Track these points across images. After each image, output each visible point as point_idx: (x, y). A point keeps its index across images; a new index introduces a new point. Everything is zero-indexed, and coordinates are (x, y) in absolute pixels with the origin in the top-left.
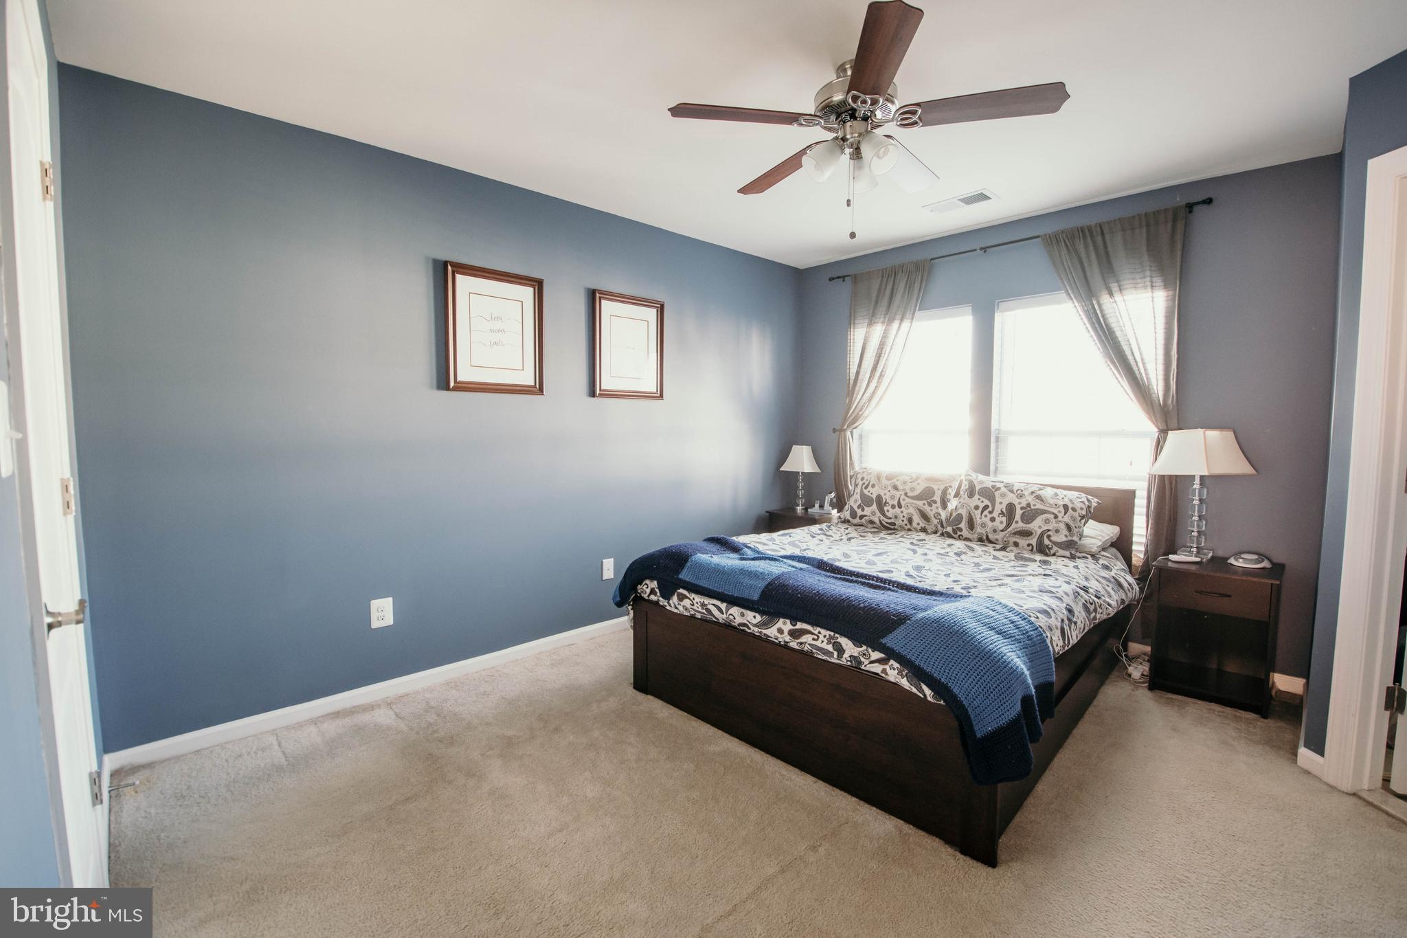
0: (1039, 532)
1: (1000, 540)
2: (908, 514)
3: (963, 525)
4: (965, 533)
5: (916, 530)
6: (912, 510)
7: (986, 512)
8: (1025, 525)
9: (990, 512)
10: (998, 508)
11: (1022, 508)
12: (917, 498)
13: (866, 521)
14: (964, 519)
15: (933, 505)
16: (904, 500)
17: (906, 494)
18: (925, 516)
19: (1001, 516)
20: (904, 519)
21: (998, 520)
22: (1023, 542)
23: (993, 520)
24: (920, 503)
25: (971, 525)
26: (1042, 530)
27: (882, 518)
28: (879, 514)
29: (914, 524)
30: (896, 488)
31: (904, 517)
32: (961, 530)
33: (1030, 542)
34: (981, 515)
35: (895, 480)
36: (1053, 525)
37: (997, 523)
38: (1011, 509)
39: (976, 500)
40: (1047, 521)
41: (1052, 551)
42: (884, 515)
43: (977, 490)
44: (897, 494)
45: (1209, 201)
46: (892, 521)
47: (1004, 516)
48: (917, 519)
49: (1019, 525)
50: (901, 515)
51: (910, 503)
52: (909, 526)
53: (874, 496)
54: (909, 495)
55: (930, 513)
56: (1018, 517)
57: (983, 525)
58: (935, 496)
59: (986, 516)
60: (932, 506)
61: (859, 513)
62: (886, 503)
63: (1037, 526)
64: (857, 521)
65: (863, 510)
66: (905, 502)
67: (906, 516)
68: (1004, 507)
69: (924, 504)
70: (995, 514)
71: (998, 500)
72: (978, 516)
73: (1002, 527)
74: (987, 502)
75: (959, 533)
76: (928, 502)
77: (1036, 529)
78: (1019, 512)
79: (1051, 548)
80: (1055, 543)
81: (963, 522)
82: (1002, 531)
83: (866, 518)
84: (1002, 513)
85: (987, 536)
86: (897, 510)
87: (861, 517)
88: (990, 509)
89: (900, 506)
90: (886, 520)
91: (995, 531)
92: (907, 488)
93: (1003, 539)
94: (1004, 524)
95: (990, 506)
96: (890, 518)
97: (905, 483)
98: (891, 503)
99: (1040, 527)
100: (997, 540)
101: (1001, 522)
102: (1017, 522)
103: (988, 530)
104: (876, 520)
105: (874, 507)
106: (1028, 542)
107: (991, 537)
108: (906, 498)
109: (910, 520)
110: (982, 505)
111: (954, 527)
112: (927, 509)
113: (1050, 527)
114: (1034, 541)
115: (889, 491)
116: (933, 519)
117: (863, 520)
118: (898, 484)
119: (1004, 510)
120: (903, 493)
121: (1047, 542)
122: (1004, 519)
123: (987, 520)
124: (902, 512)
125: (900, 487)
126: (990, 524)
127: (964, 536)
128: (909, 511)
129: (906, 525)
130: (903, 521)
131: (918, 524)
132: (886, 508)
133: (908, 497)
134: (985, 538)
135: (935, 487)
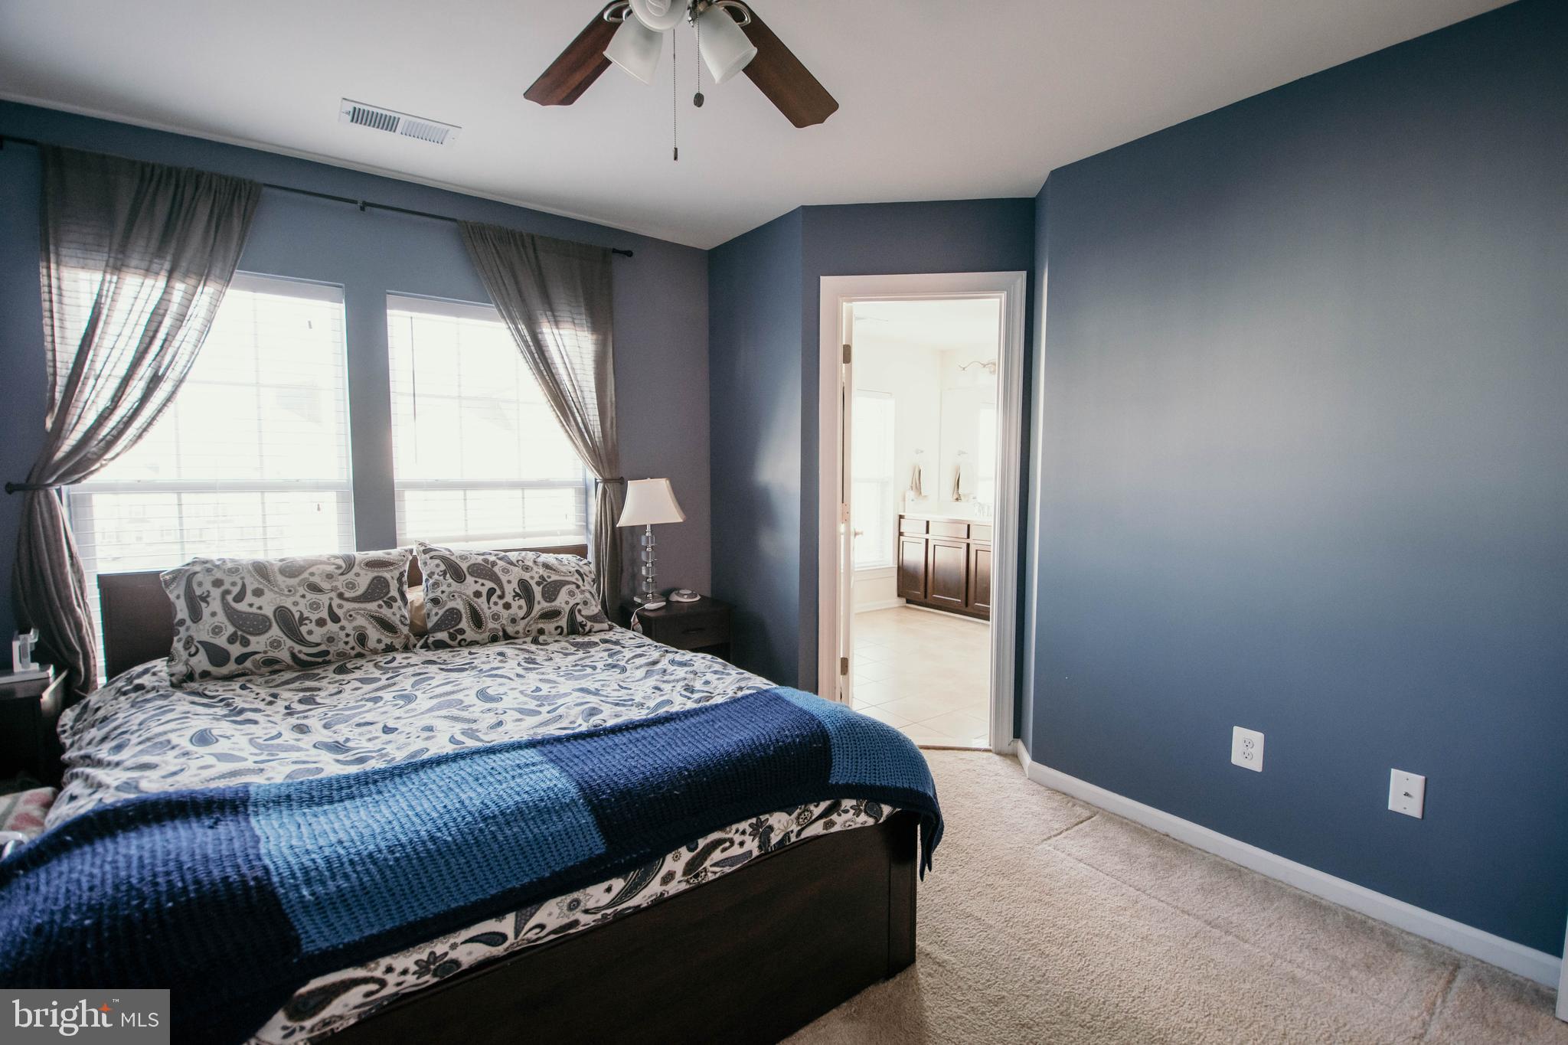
0: (567, 609)
1: (521, 631)
2: (354, 628)
3: (464, 624)
4: (470, 634)
5: (375, 652)
6: (361, 621)
7: (494, 598)
8: (549, 604)
9: (501, 597)
10: (509, 590)
11: (538, 584)
12: (365, 598)
13: (255, 663)
14: (464, 616)
15: (394, 604)
16: (340, 606)
17: (341, 596)
18: (386, 625)
19: (517, 598)
20: (350, 639)
21: (515, 605)
22: (549, 626)
23: (507, 606)
24: (372, 606)
25: (477, 620)
26: (571, 605)
27: (297, 648)
28: (289, 643)
29: (372, 643)
30: (315, 588)
31: (348, 635)
32: (462, 632)
33: (559, 624)
34: (488, 602)
35: (306, 575)
36: (579, 598)
37: (514, 610)
38: (525, 590)
39: (471, 585)
40: (571, 594)
41: (587, 629)
42: (302, 641)
43: (465, 570)
44: (324, 599)
45: (629, 254)
46: (323, 648)
47: (521, 598)
48: (374, 634)
49: (541, 605)
50: (342, 634)
51: (354, 610)
52: (358, 649)
53: (268, 611)
54: (347, 595)
55: (393, 618)
56: (538, 596)
57: (496, 617)
58: (392, 591)
59: (496, 604)
60: (391, 608)
61: (236, 650)
62: (302, 619)
63: (563, 601)
64: (231, 667)
65: (246, 643)
66: (344, 610)
67: (352, 633)
68: (515, 584)
69: (380, 606)
70: (508, 598)
71: (504, 578)
72: (485, 606)
73: (522, 613)
74: (489, 584)
75: (460, 637)
76: (385, 602)
77: (563, 605)
78: (537, 591)
79: (585, 625)
80: (588, 618)
81: (464, 620)
82: (523, 618)
83: (257, 657)
84: (517, 595)
85: (504, 631)
86: (332, 627)
87: (241, 659)
88: (498, 592)
89: (335, 619)
90: (306, 650)
91: (514, 621)
92: (340, 583)
93: (524, 629)
94: (525, 609)
95: (497, 588)
96: (318, 645)
97: (330, 576)
98: (314, 617)
99: (567, 603)
100: (517, 632)
101: (518, 607)
102: (539, 603)
103: (504, 622)
104: (284, 655)
105: (275, 631)
106: (557, 625)
107: (510, 630)
108: (344, 603)
109: (362, 639)
110: (484, 591)
111: (451, 631)
112: (385, 612)
113: (577, 601)
114: (563, 622)
115: (303, 596)
116: (401, 626)
117: (248, 664)
118: (316, 579)
119: (518, 590)
120: (333, 595)
121: (579, 619)
122: (522, 602)
123: (499, 608)
124: (342, 628)
125: (325, 585)
126: (505, 613)
127: (469, 640)
128: (356, 623)
129: (353, 648)
130: (346, 643)
131: (379, 641)
132: (304, 629)
133: (347, 600)
134: (501, 634)
135: (387, 575)
